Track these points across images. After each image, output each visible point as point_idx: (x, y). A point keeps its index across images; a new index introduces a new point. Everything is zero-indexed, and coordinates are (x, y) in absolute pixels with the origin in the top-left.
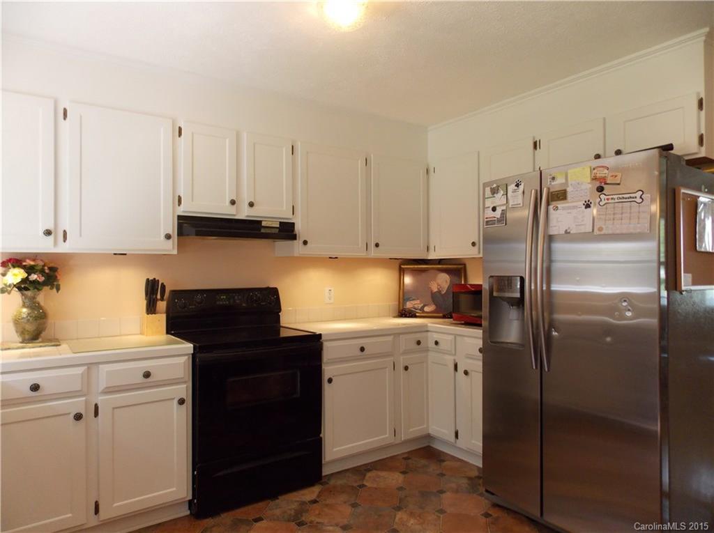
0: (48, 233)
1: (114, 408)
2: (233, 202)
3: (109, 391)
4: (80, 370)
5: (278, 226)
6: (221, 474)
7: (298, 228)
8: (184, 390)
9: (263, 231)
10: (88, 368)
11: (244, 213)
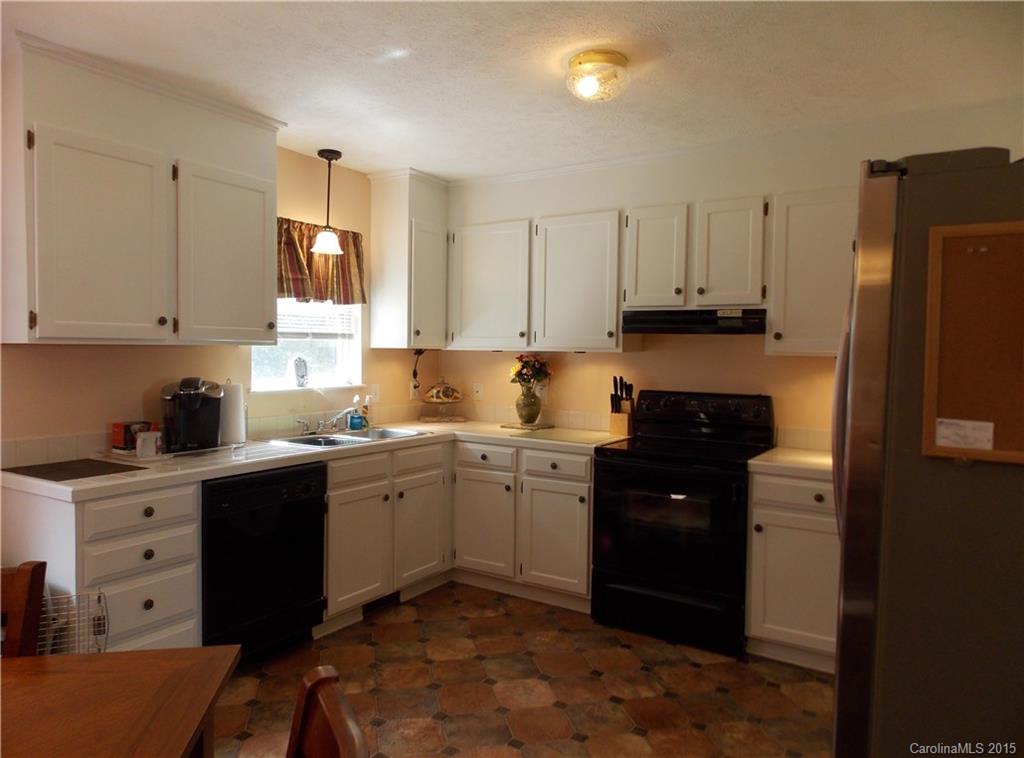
0: (522, 335)
1: (533, 490)
2: (678, 291)
3: (530, 473)
4: (511, 451)
5: (740, 315)
6: (613, 586)
7: (771, 316)
8: (585, 488)
9: (720, 323)
10: (517, 451)
11: (696, 303)
